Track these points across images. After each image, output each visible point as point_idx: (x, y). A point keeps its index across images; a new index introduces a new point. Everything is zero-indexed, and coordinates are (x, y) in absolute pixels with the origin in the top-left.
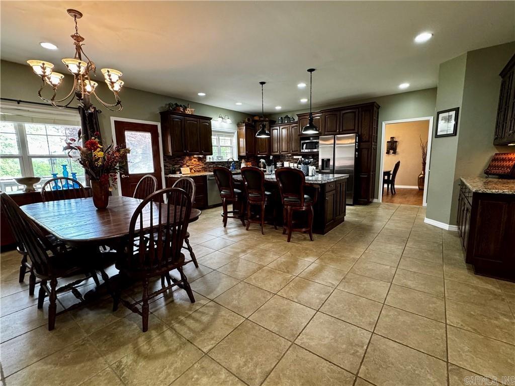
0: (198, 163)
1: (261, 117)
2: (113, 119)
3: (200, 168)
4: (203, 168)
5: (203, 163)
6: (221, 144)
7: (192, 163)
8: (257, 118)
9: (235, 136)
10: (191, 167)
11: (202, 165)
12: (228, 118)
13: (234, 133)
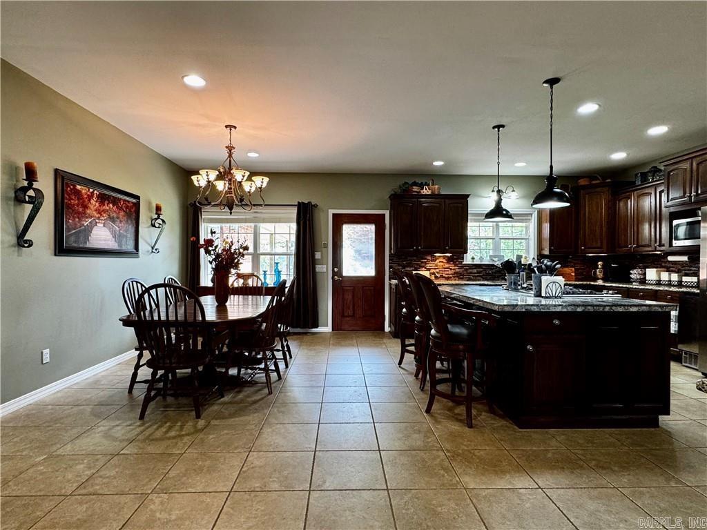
0: (447, 266)
1: (596, 179)
2: (331, 212)
3: (450, 272)
4: (455, 273)
5: (456, 265)
6: (501, 235)
7: (436, 265)
8: (582, 182)
9: (533, 220)
10: (432, 271)
11: (454, 268)
12: (513, 191)
13: (531, 214)
